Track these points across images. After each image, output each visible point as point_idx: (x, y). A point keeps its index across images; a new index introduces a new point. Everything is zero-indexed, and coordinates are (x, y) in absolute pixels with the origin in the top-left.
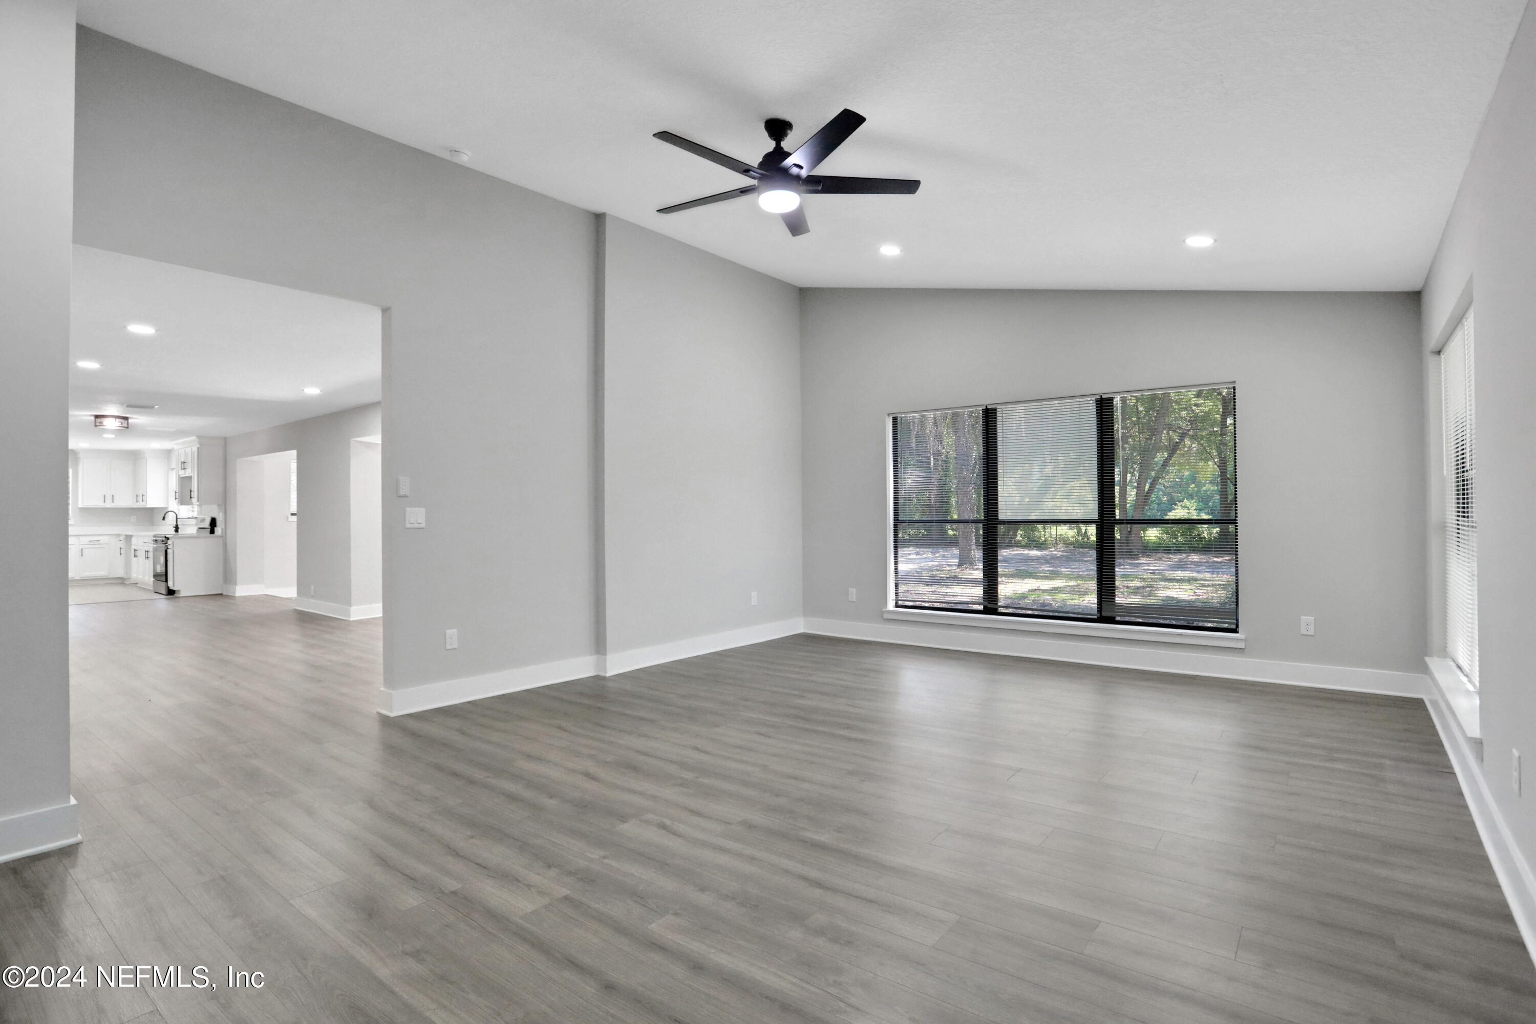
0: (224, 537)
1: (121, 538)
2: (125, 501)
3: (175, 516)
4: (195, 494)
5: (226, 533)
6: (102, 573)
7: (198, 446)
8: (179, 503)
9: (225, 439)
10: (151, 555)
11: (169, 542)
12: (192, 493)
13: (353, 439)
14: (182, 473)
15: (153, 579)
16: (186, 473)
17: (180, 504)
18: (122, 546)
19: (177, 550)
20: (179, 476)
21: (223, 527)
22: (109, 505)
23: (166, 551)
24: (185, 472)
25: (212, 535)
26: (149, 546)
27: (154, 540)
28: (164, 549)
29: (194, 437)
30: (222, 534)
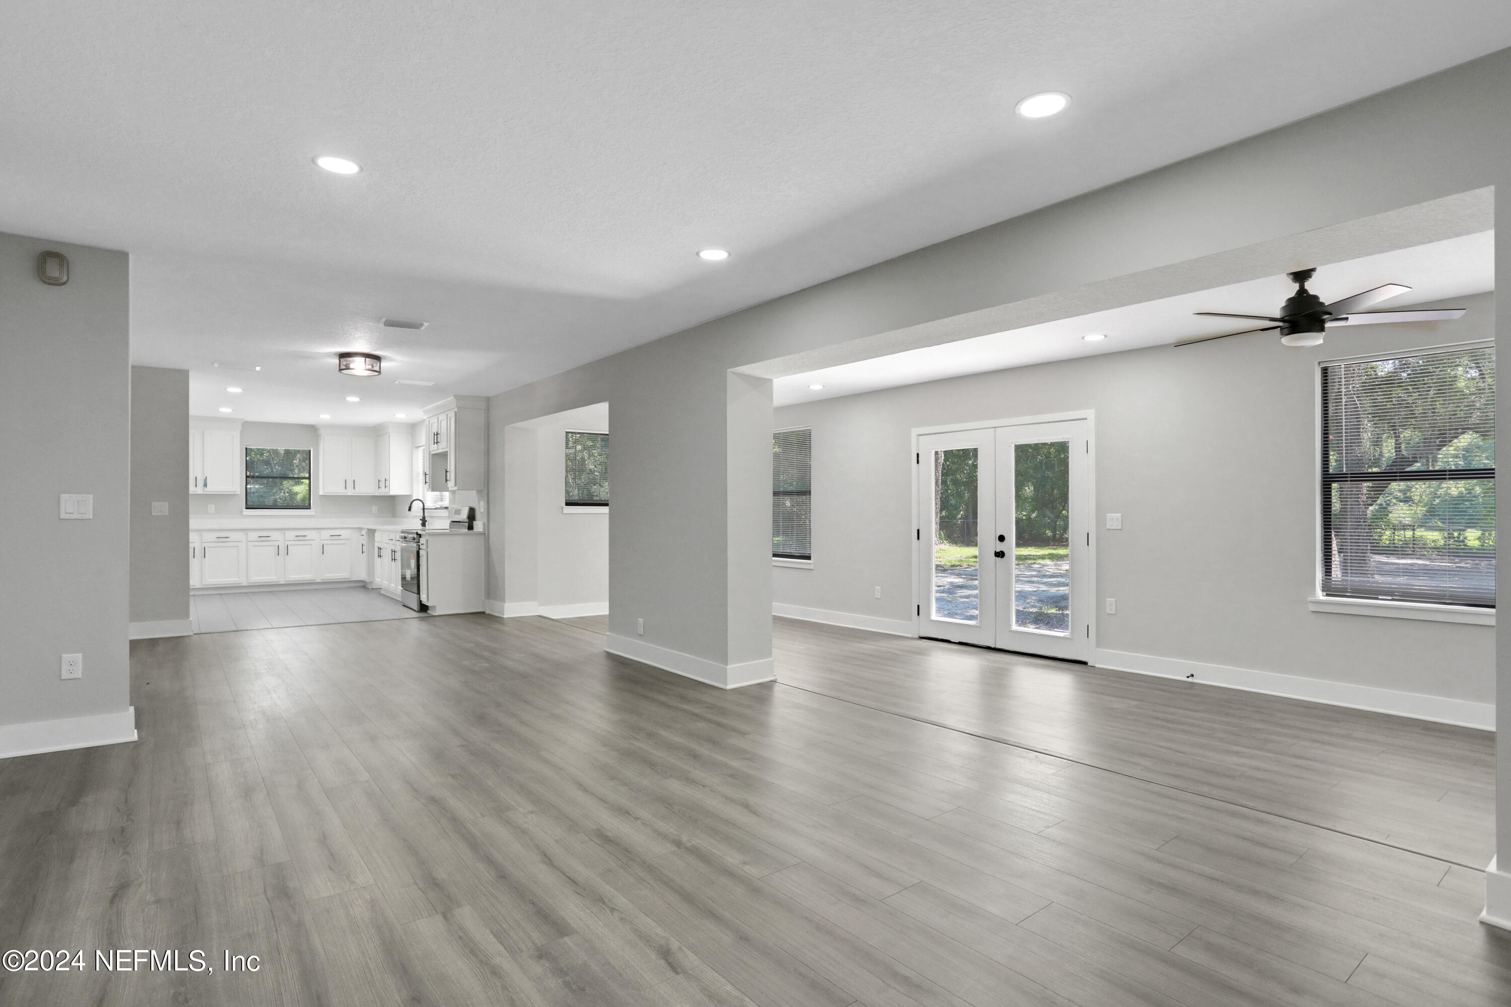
0: (486, 535)
1: (364, 532)
2: (366, 488)
3: (422, 505)
4: (451, 476)
5: (488, 530)
6: (342, 574)
7: (456, 410)
8: (429, 488)
9: (488, 399)
10: (398, 556)
11: (422, 540)
12: (448, 473)
13: (730, 370)
14: (435, 449)
15: (401, 588)
16: (440, 447)
17: (430, 490)
18: (364, 543)
19: (432, 552)
20: (430, 452)
21: (486, 521)
22: (350, 492)
23: (418, 553)
24: (438, 447)
25: (471, 532)
26: (395, 545)
27: (402, 537)
28: (415, 550)
29: (452, 398)
30: (484, 529)
